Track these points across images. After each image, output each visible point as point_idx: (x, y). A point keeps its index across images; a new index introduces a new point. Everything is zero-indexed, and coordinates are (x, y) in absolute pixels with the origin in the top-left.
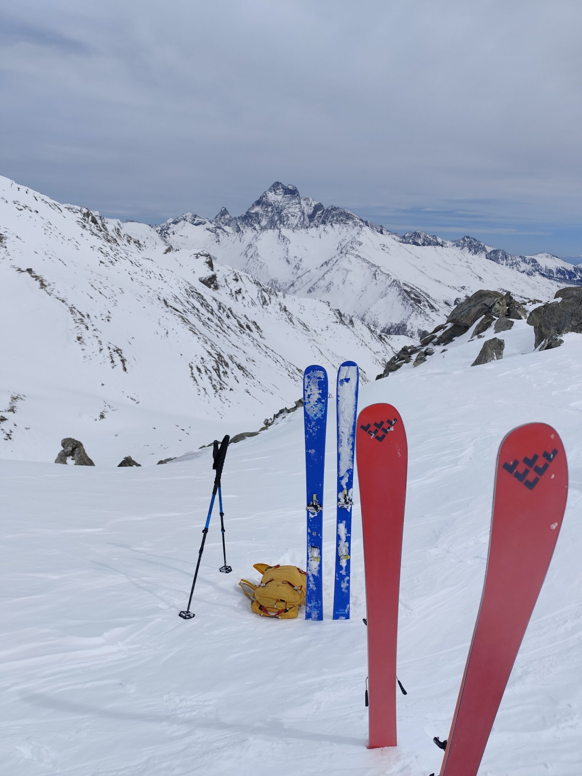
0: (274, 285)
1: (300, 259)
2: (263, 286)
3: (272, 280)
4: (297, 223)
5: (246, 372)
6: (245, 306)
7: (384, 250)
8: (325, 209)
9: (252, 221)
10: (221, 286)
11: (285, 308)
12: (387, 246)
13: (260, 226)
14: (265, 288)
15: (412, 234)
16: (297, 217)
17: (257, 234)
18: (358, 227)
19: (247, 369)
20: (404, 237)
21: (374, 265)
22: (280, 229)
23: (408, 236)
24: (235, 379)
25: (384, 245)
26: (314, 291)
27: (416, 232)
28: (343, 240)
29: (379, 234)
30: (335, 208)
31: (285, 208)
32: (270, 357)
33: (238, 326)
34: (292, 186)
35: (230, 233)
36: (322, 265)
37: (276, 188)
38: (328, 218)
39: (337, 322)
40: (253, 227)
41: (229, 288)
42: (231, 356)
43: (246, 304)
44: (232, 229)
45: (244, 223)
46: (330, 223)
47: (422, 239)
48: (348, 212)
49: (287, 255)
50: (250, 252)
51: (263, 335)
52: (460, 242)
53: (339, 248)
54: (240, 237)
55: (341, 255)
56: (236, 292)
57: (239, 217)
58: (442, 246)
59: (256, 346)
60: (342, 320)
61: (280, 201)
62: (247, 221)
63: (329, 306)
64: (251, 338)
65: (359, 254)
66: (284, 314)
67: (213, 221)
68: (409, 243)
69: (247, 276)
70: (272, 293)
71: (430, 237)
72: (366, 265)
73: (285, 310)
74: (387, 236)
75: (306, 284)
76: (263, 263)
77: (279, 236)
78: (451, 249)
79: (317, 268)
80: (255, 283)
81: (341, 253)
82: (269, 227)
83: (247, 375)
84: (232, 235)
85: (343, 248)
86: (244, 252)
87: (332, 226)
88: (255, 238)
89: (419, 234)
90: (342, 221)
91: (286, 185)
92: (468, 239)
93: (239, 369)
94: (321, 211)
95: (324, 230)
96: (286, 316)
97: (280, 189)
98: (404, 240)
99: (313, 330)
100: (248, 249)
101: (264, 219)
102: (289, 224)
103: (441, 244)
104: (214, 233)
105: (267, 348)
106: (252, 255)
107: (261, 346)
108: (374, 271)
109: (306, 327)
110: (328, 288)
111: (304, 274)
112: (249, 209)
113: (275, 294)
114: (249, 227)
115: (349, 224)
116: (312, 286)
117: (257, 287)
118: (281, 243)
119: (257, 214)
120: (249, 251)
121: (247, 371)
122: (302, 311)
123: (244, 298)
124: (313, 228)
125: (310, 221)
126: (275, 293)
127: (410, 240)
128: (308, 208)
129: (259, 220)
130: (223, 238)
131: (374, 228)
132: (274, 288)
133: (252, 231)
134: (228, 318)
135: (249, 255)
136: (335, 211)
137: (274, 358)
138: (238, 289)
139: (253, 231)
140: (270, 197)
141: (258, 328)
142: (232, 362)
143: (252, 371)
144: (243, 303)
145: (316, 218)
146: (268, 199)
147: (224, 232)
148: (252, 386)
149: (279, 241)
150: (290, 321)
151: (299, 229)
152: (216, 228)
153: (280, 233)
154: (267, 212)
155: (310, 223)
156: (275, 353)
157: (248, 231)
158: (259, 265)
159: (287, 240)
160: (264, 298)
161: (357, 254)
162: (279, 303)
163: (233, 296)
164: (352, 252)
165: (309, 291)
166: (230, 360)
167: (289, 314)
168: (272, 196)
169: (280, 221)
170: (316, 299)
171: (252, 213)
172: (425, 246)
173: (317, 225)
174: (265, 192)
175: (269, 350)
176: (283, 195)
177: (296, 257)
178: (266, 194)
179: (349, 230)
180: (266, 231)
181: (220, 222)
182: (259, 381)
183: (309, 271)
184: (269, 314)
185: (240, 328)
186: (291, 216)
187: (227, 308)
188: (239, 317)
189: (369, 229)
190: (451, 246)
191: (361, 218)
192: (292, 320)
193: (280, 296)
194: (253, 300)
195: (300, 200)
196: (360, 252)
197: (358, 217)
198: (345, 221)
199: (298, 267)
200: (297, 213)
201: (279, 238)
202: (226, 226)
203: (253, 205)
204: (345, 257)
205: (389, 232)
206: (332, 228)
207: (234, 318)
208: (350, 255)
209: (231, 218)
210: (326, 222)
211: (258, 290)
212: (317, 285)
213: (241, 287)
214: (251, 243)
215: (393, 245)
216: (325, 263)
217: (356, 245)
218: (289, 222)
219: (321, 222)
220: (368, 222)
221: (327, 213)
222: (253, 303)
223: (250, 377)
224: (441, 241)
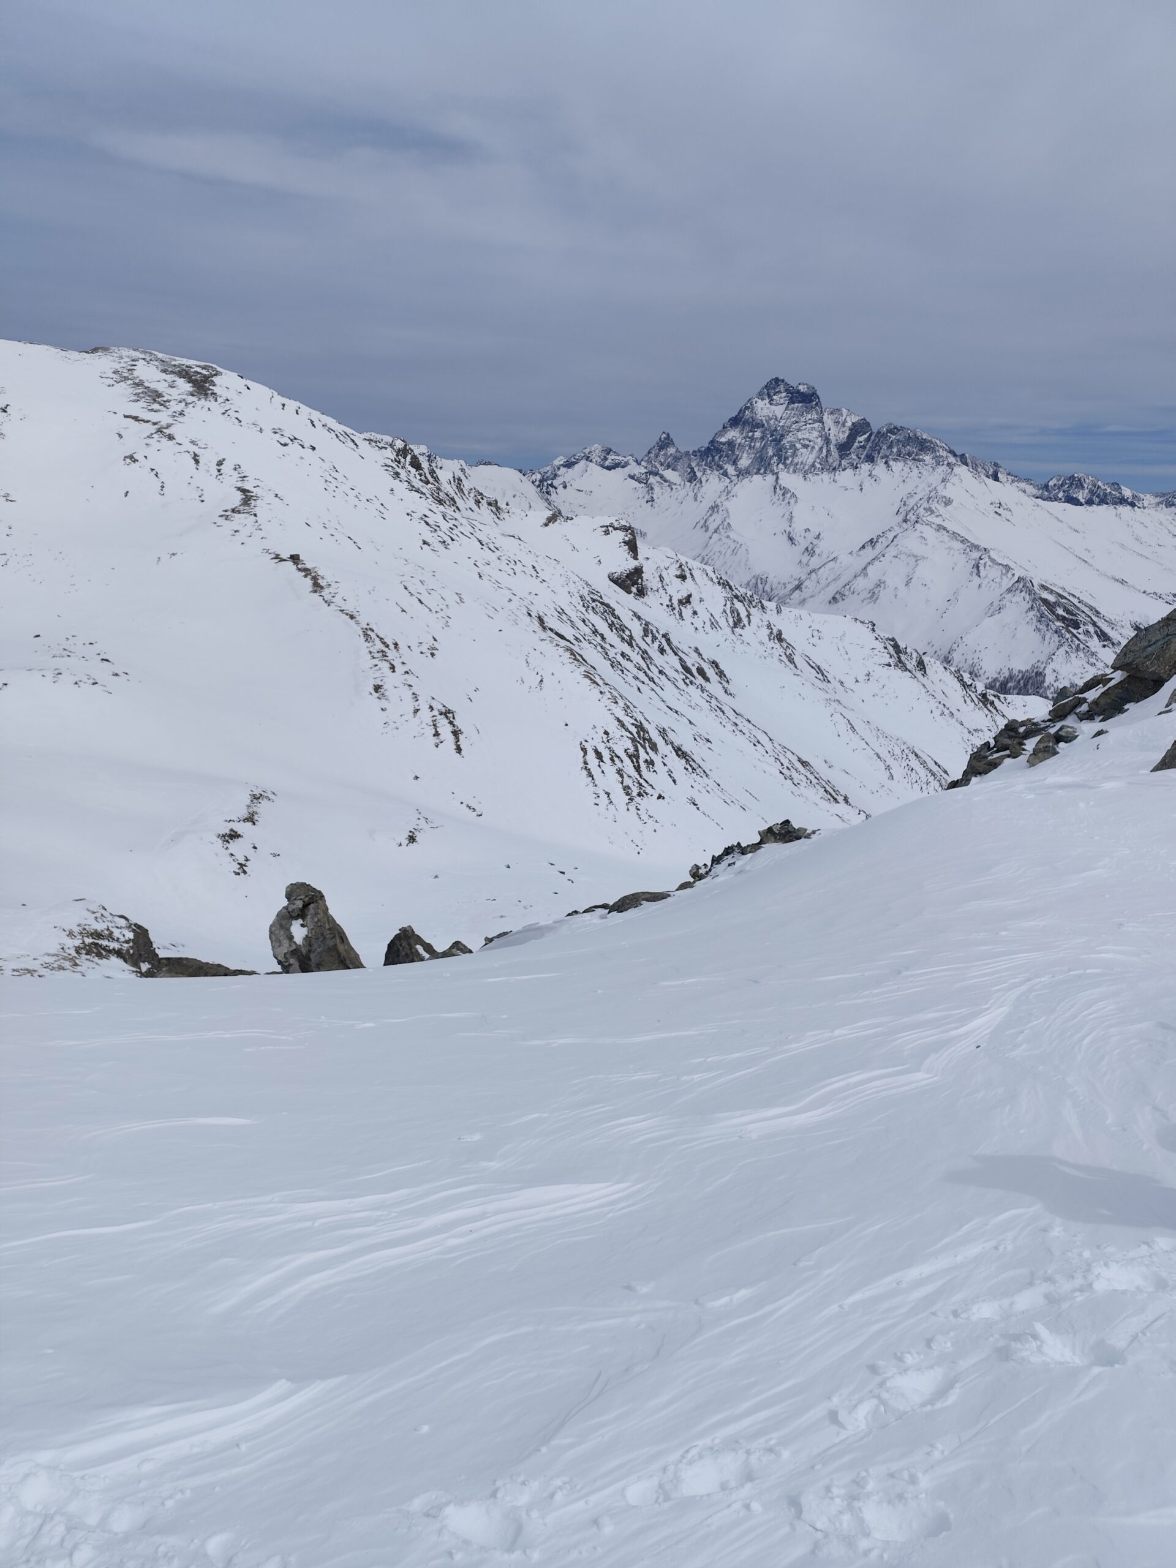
0: (760, 586)
1: (817, 534)
2: (736, 589)
3: (756, 578)
4: (813, 461)
5: (691, 763)
6: (696, 629)
7: (1000, 515)
8: (875, 430)
9: (720, 458)
10: (652, 589)
11: (780, 633)
12: (1005, 507)
13: (737, 469)
14: (739, 594)
15: (1065, 480)
16: (813, 448)
17: (729, 485)
18: (945, 468)
19: (694, 757)
20: (1046, 487)
21: (976, 547)
22: (777, 473)
23: (1055, 485)
24: (669, 775)
25: (1000, 503)
26: (843, 600)
27: (1073, 476)
28: (910, 495)
29: (990, 482)
30: (895, 428)
31: (790, 432)
32: (744, 734)
33: (680, 669)
34: (806, 387)
35: (675, 484)
36: (863, 547)
37: (773, 391)
38: (881, 449)
39: (889, 665)
40: (721, 471)
41: (666, 593)
42: (664, 730)
43: (699, 625)
44: (680, 475)
45: (704, 463)
46: (884, 460)
47: (1087, 491)
48: (924, 437)
49: (790, 526)
50: (715, 521)
51: (731, 688)
53: (901, 510)
54: (696, 491)
55: (904, 524)
56: (680, 602)
57: (694, 451)
58: (1133, 505)
59: (716, 710)
60: (900, 661)
61: (779, 417)
62: (710, 458)
63: (873, 630)
64: (705, 695)
65: (944, 524)
66: (778, 646)
67: (642, 460)
68: (1056, 500)
69: (704, 570)
70: (754, 604)
71: (1106, 487)
72: (958, 545)
73: (779, 638)
74: (1008, 485)
75: (828, 585)
76: (740, 543)
77: (775, 488)
78: (1152, 512)
79: (851, 553)
80: (719, 583)
81: (905, 521)
82: (755, 470)
83: (693, 769)
84: (678, 487)
85: (910, 511)
86: (702, 522)
87: (888, 466)
88: (725, 493)
89: (1080, 480)
90: (909, 454)
91: (793, 383)
93: (678, 755)
94: (866, 436)
95: (870, 475)
96: (782, 650)
97: (781, 393)
98: (1046, 493)
99: (838, 680)
100: (711, 515)
101: (745, 455)
102: (797, 464)
103: (1129, 500)
104: (643, 485)
105: (737, 714)
106: (718, 528)
107: (725, 712)
108: (975, 560)
109: (823, 675)
110: (874, 593)
111: (823, 565)
112: (716, 434)
113: (760, 607)
114: (715, 472)
115: (925, 461)
116: (839, 589)
117: (724, 592)
118: (778, 502)
119: (731, 444)
120: (711, 519)
121: (694, 761)
122: (815, 640)
123: (695, 613)
124: (848, 469)
125: (842, 457)
126: (760, 604)
127: (1059, 492)
128: (838, 430)
129: (735, 457)
130: (660, 493)
131: (980, 469)
132: (760, 593)
133: (720, 480)
134: (662, 654)
135: (712, 528)
136: (894, 434)
137: (752, 736)
138: (685, 595)
139: (723, 480)
140: (759, 410)
141: (721, 674)
142: (663, 742)
143: (703, 760)
144: (693, 624)
145: (853, 451)
146: (755, 413)
147: (663, 482)
148: (704, 791)
149: (775, 499)
150: (789, 660)
151: (816, 474)
152: (648, 474)
153: (777, 482)
154: (753, 439)
155: (840, 461)
156: (754, 725)
157: (711, 480)
158: (731, 547)
159: (791, 496)
160: (736, 614)
161: (939, 523)
162: (768, 623)
163: (674, 609)
164: (930, 519)
165: (832, 600)
166: (662, 738)
167: (787, 647)
168: (764, 406)
169: (778, 458)
170: (845, 616)
171: (721, 442)
172: (1094, 505)
173: (855, 464)
174: (750, 399)
175: (742, 720)
176: (786, 404)
177: (809, 530)
178: (751, 404)
179: (925, 473)
180: (748, 479)
181: (656, 462)
182: (717, 782)
183: (834, 559)
184: (744, 647)
185: (684, 674)
186: (801, 447)
187: (661, 633)
188: (684, 651)
189: (969, 471)
190: (1153, 506)
191: (952, 448)
192: (793, 659)
193: (771, 610)
194: (714, 618)
195: (821, 413)
196: (946, 520)
197: (945, 446)
198: (916, 456)
199: (812, 551)
200: (816, 440)
201: (775, 492)
202: (668, 469)
203: (724, 426)
204: (914, 529)
205: (1013, 477)
206: (888, 470)
207: (673, 654)
208: (924, 526)
209: (679, 454)
210: (875, 459)
211: (725, 597)
212: (850, 588)
213: (691, 591)
214: (716, 503)
215: (1019, 504)
216: (869, 543)
217: (937, 505)
218: (796, 460)
219: (864, 459)
220: (967, 455)
221: (877, 440)
222: (715, 623)
223: (699, 773)
224: (1131, 495)
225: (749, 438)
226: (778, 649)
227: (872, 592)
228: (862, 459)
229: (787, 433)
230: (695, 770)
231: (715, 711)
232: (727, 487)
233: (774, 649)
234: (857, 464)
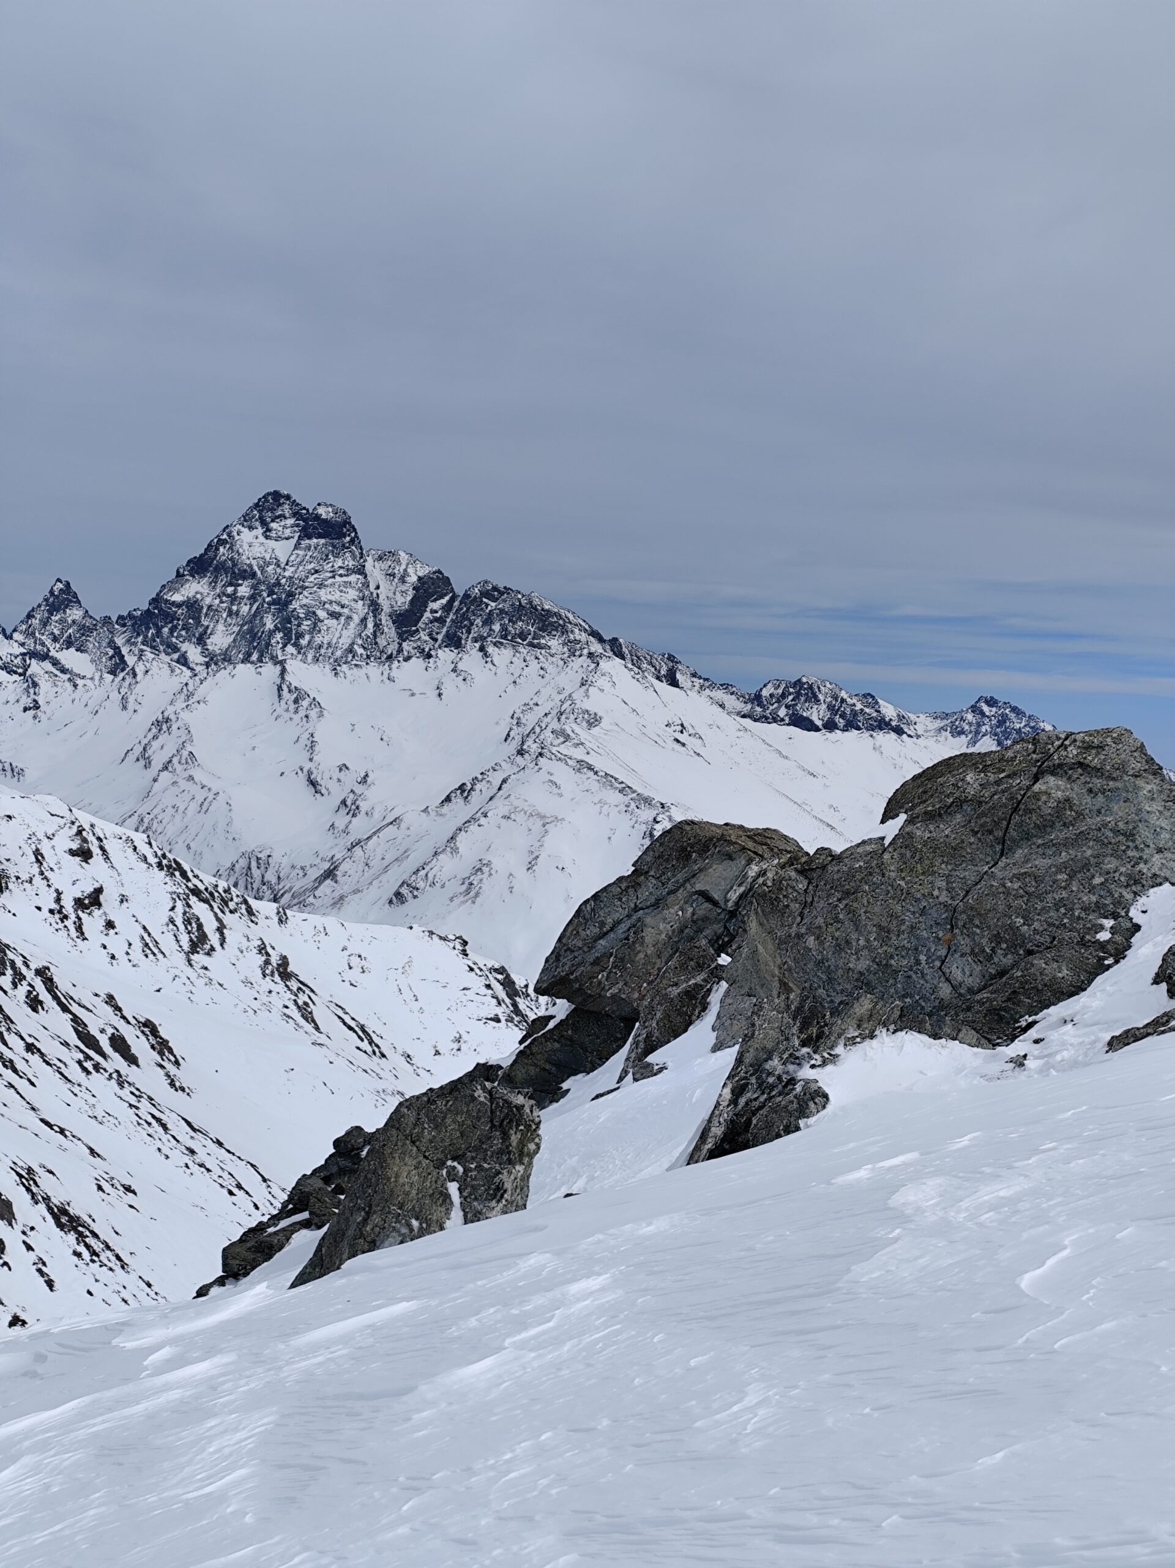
0: (256, 873)
1: (363, 775)
2: (196, 876)
3: (248, 856)
4: (349, 641)
5: (91, 1241)
6: (113, 957)
7: (684, 745)
8: (460, 592)
9: (172, 631)
10: (18, 878)
11: (284, 961)
12: (691, 731)
13: (205, 652)
14: (202, 887)
15: (787, 687)
16: (349, 618)
17: (191, 682)
18: (584, 661)
19: (94, 1227)
20: (757, 698)
21: (648, 801)
22: (282, 663)
23: (771, 695)
24: (39, 1271)
25: (682, 725)
26: (415, 897)
27: (799, 681)
28: (528, 707)
29: (663, 687)
30: (495, 589)
31: (304, 588)
32: (208, 1170)
33: (74, 1040)
34: (330, 509)
35: (84, 677)
36: (448, 799)
37: (270, 514)
38: (472, 624)
39: (497, 1020)
40: (176, 656)
41: (49, 886)
42: (30, 1170)
43: (119, 951)
44: (92, 661)
45: (140, 639)
46: (477, 645)
47: (824, 707)
48: (547, 607)
49: (311, 760)
50: (163, 748)
51: (182, 1076)
52: (962, 719)
53: (512, 734)
54: (123, 691)
55: (519, 759)
56: (79, 903)
57: (120, 617)
58: (899, 731)
59: (149, 1124)
60: (517, 1010)
61: (283, 561)
62: (152, 631)
63: (465, 953)
64: (125, 1093)
65: (589, 759)
66: (280, 987)
67: (15, 630)
68: (776, 719)
69: (129, 840)
70: (232, 905)
71: (854, 701)
72: (615, 797)
73: (284, 972)
74: (693, 694)
75: (386, 869)
76: (214, 791)
77: (280, 688)
78: (931, 742)
79: (426, 810)
80: (160, 865)
81: (521, 752)
82: (241, 656)
83: (94, 1253)
84: (89, 682)
85: (528, 735)
86: (138, 749)
87: (486, 655)
88: (183, 696)
89: (811, 687)
90: (523, 636)
91: (308, 503)
92: (994, 709)
93: (60, 1225)
94: (444, 601)
95: (454, 670)
96: (289, 995)
97: (285, 518)
98: (759, 709)
99: (400, 1051)
100: (155, 737)
101: (220, 627)
102: (320, 647)
103: (894, 724)
104: (16, 677)
105: (194, 1130)
106: (170, 761)
107: (169, 1126)
108: (646, 823)
109: (371, 1042)
110: (471, 884)
111: (375, 833)
112: (164, 586)
113: (244, 911)
114: (163, 656)
115: (550, 648)
116: (405, 877)
117: (170, 883)
118: (287, 716)
119: (193, 606)
120: (156, 744)
121: (95, 1235)
122: (354, 975)
123: (110, 925)
124: (414, 659)
125: (402, 637)
126: (244, 907)
127: (779, 708)
128: (393, 588)
129: (201, 630)
130: (52, 695)
131: (645, 666)
132: (255, 886)
133: (172, 671)
134: (35, 1010)
135: (158, 762)
136: (495, 600)
137: (225, 1175)
138: (89, 889)
139: (178, 671)
140: (246, 547)
141: (162, 1047)
142: (28, 1197)
143: (117, 1233)
144: (105, 947)
145: (423, 626)
146: (238, 552)
147: (58, 673)
148: (116, 1300)
149: (280, 709)
150: (302, 1016)
151: (356, 665)
152: (27, 658)
153: (283, 678)
154: (235, 599)
155: (400, 644)
156: (229, 1151)
157: (154, 670)
158: (197, 797)
159: (310, 705)
160: (194, 925)
161: (579, 758)
162: (260, 943)
163: (66, 917)
164: (563, 749)
165: (394, 898)
166: (24, 1189)
167: (299, 989)
168: (255, 540)
169: (285, 635)
170: (411, 928)
171: (174, 602)
172: (837, 731)
173: (427, 650)
174: (227, 527)
175: (205, 1142)
176: (296, 538)
177: (347, 768)
178: (229, 535)
179: (550, 669)
180: (228, 671)
181: (43, 634)
182: (146, 1279)
183: (395, 820)
184: (214, 991)
185: (82, 1051)
186: (327, 616)
187: (33, 966)
188: (84, 1002)
189: (626, 667)
190: (932, 733)
191: (595, 628)
192: (311, 1013)
193: (267, 918)
194: (149, 934)
195: (361, 558)
196: (592, 752)
197: (583, 624)
198: (534, 638)
199: (353, 807)
200: (353, 604)
201: (280, 696)
202: (67, 648)
203: (178, 572)
204: (537, 767)
205: (701, 681)
206: (486, 662)
207: (58, 1009)
208: (555, 761)
209: (89, 620)
210: (463, 642)
211: (171, 893)
212: (427, 875)
213: (101, 882)
214: (166, 714)
215: (715, 727)
216: (459, 791)
217: (574, 726)
218: (318, 640)
219: (443, 641)
220: (621, 640)
221: (465, 609)
222: (151, 945)
223: (106, 1261)
224: (895, 715)
225: (228, 596)
226: (281, 995)
227: (467, 882)
228: (439, 641)
229: (299, 590)
230: (98, 1255)
231: (146, 1126)
232: (186, 684)
233: (274, 994)
234: (430, 650)
